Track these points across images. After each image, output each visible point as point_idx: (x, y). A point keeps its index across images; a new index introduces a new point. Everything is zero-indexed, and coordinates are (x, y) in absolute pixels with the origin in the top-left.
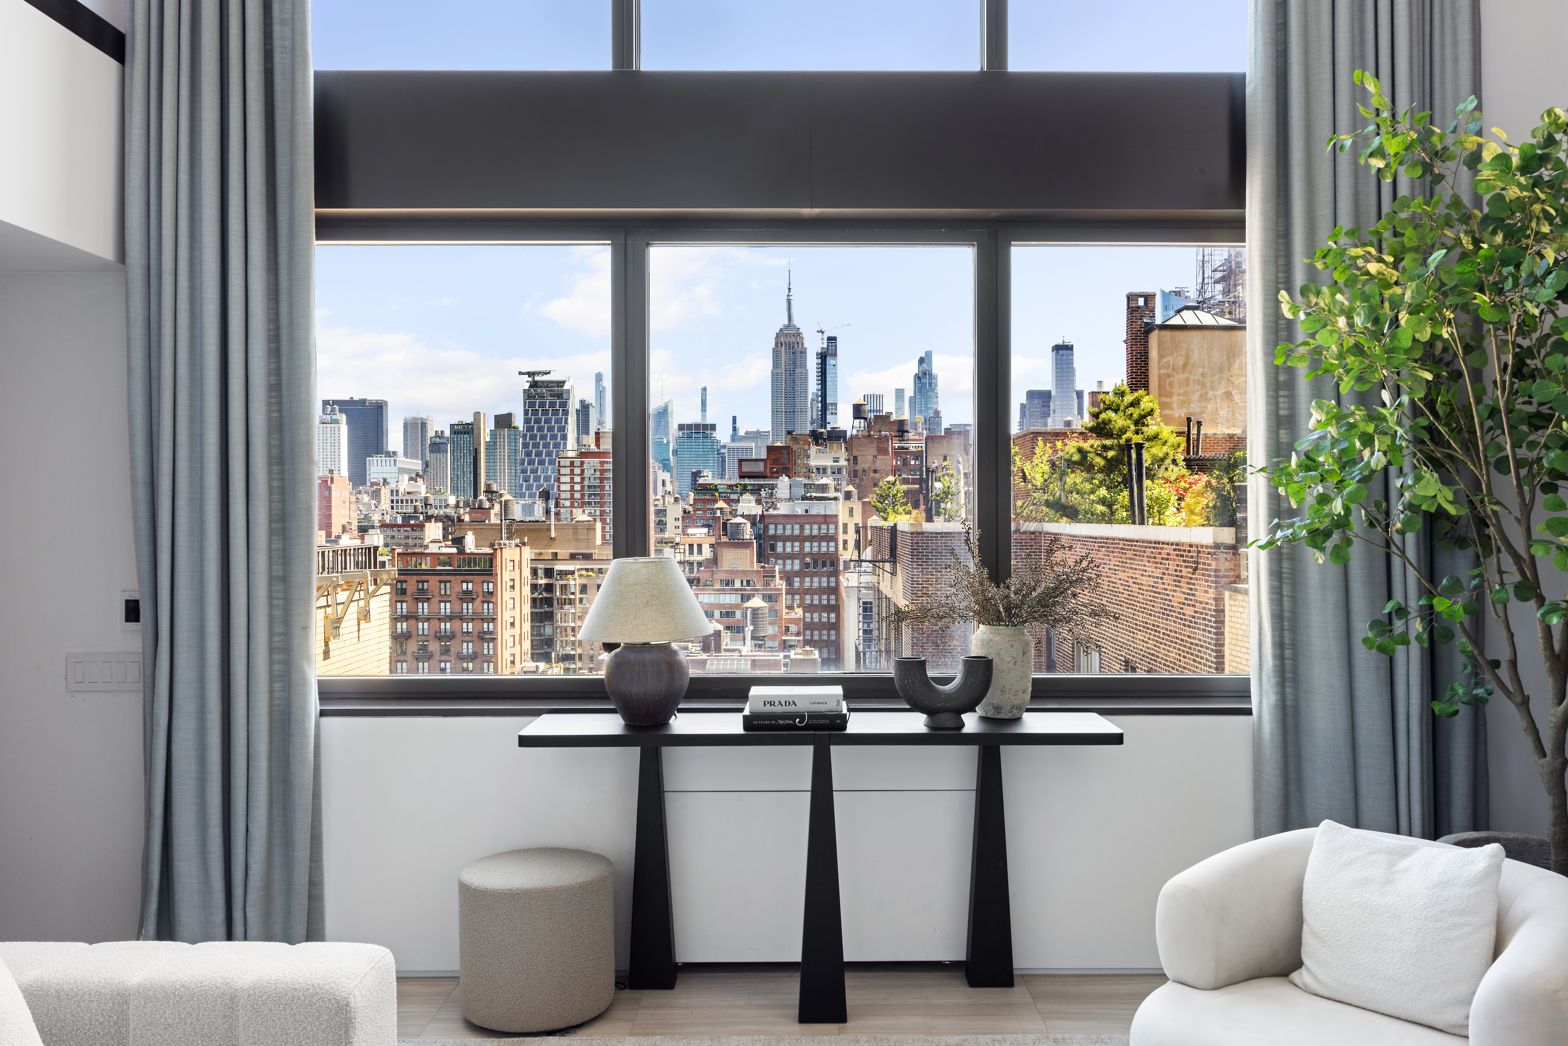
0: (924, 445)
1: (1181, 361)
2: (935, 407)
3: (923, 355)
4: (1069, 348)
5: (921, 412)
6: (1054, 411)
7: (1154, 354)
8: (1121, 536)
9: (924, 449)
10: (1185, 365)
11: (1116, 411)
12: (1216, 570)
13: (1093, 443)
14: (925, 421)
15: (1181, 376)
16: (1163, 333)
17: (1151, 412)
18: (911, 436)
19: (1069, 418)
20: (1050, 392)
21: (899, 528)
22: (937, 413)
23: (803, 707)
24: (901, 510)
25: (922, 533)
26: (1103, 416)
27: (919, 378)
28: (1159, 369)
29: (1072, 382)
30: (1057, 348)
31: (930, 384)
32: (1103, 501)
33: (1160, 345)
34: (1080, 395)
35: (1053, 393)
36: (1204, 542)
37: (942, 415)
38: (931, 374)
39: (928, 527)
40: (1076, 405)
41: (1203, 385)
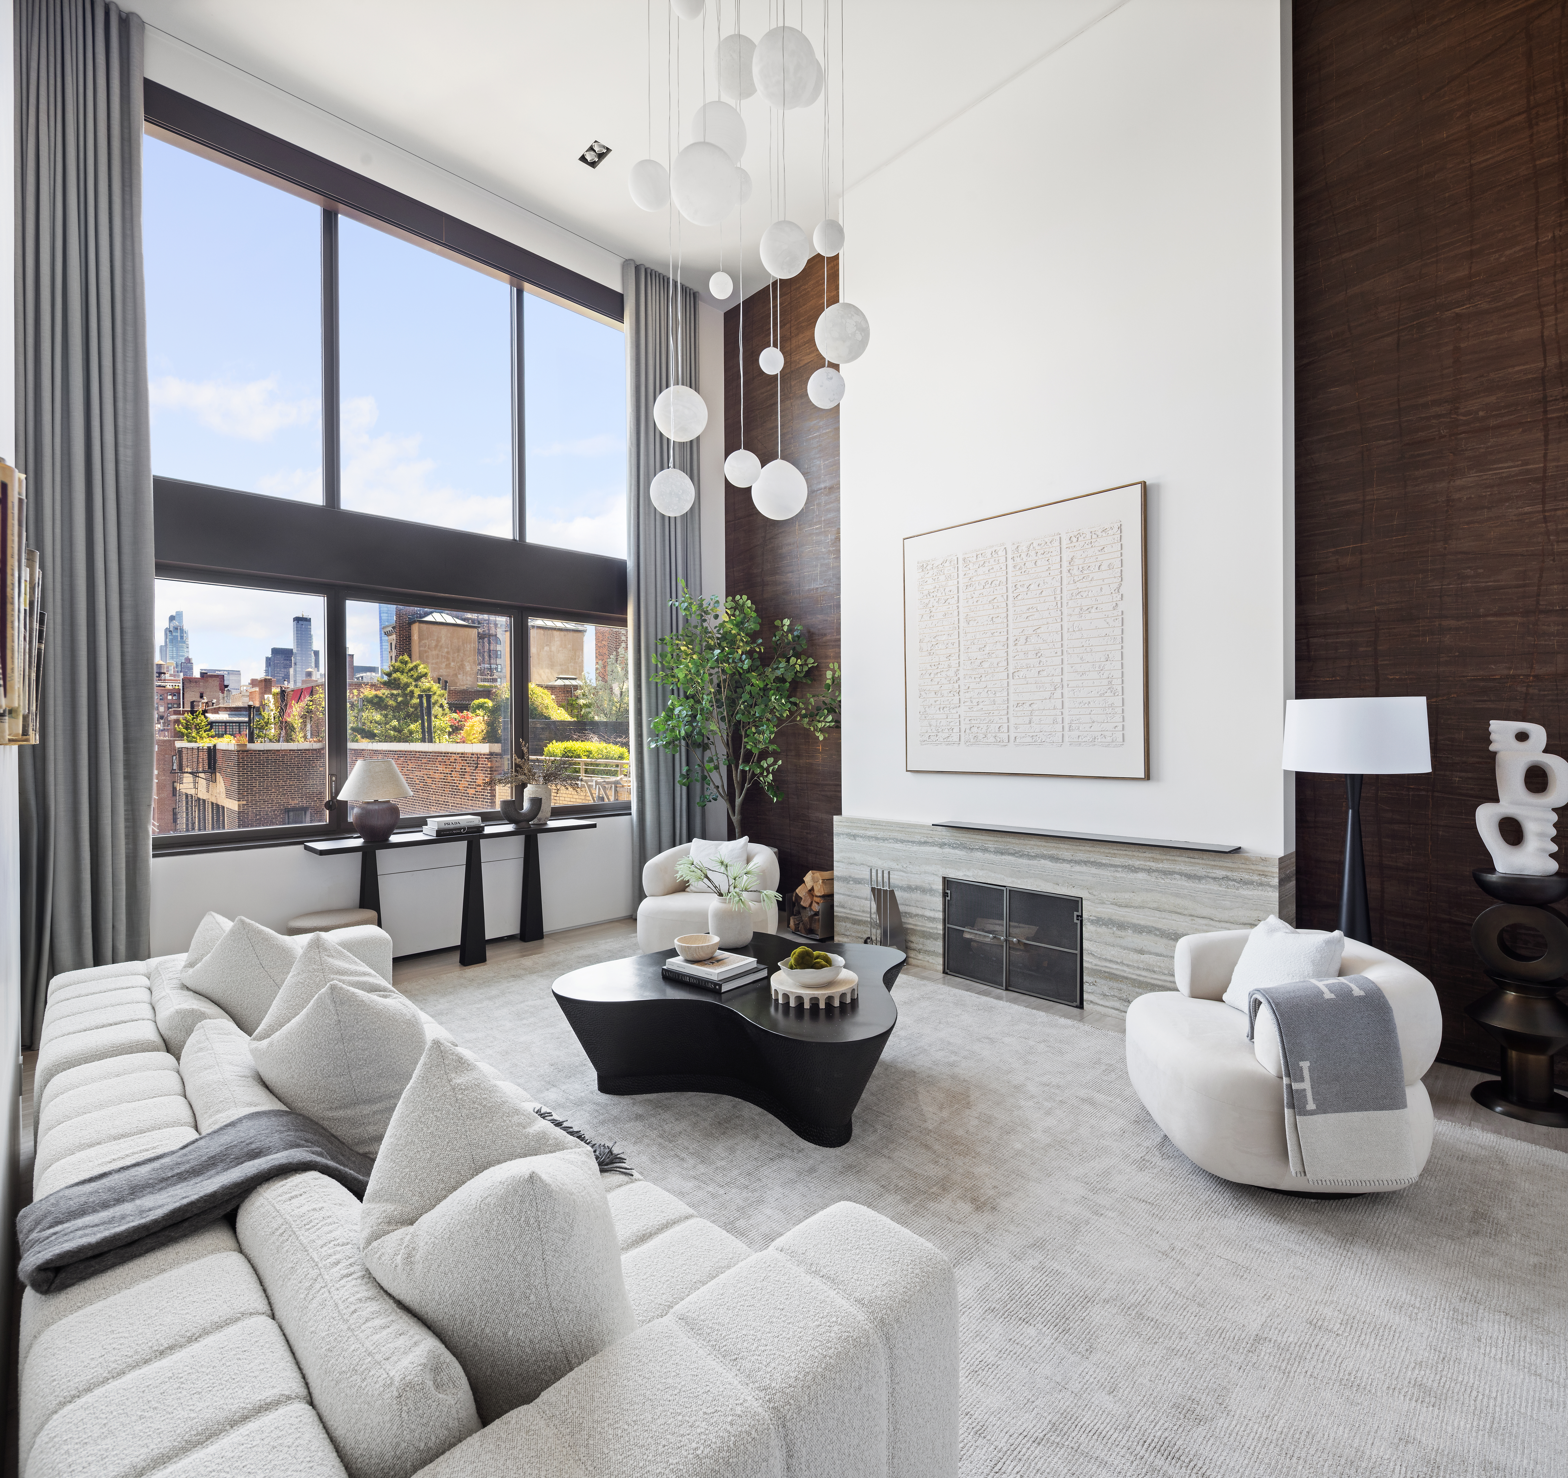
0: (181, 685)
1: (434, 644)
2: (186, 655)
3: (174, 614)
4: (308, 620)
5: (172, 658)
6: (295, 664)
7: (415, 637)
8: (418, 750)
9: (181, 688)
10: (436, 646)
11: (402, 672)
12: (491, 767)
13: (384, 692)
14: (177, 665)
15: (434, 653)
16: (422, 625)
17: (425, 675)
18: (167, 676)
19: (310, 670)
20: (292, 650)
21: (218, 747)
22: (188, 660)
23: (463, 824)
24: (205, 735)
25: (247, 751)
26: (394, 675)
27: (170, 631)
28: (419, 647)
29: (311, 644)
30: (297, 620)
31: (182, 637)
32: (394, 729)
33: (419, 632)
34: (316, 653)
35: (294, 651)
36: (483, 752)
37: (193, 661)
38: (182, 630)
39: (251, 746)
40: (313, 660)
41: (448, 659)
